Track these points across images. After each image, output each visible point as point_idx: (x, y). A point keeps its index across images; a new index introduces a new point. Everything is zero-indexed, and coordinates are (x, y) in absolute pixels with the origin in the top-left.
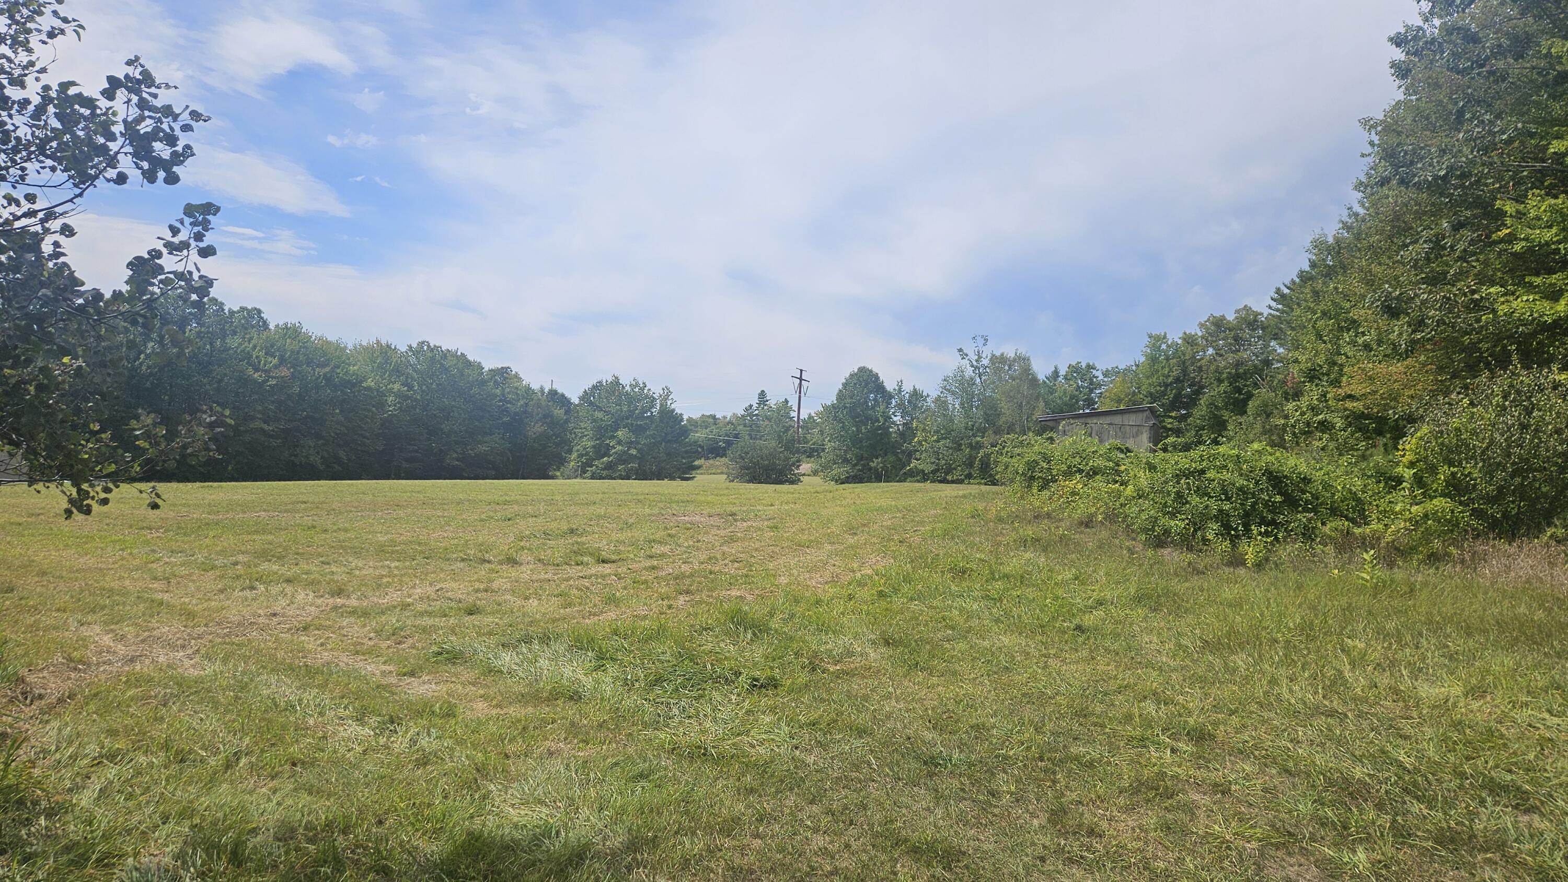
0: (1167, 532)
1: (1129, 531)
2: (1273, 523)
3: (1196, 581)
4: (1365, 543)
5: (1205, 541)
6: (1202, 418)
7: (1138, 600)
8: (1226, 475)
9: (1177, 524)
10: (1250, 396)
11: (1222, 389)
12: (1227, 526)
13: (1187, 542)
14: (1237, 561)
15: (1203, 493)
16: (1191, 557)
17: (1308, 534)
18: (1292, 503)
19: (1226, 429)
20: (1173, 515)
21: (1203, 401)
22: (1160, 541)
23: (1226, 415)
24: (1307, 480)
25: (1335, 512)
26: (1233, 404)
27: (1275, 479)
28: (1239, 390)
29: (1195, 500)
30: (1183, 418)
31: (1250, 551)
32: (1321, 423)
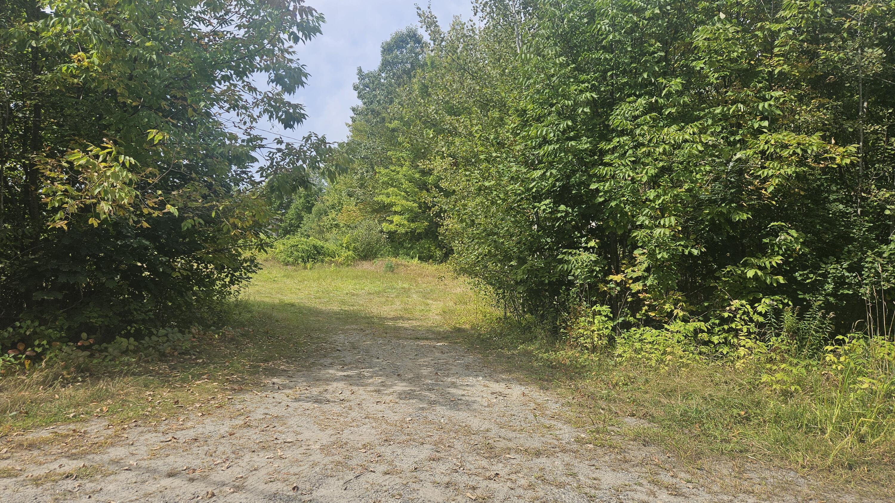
0: (288, 262)
1: (278, 262)
2: (315, 259)
3: (296, 273)
4: (334, 262)
5: (298, 264)
6: (292, 215)
7: (284, 276)
8: (303, 246)
9: (291, 260)
10: (313, 205)
11: (301, 201)
12: (303, 260)
13: (293, 264)
14: (305, 268)
15: (297, 251)
16: (294, 267)
17: (322, 261)
18: (319, 253)
19: (303, 220)
20: (290, 257)
21: (293, 206)
22: (287, 264)
23: (303, 213)
24: (323, 247)
25: (329, 255)
26: (306, 208)
27: (315, 247)
28: (309, 202)
29: (295, 253)
30: (283, 214)
31: (309, 265)
32: (336, 224)
